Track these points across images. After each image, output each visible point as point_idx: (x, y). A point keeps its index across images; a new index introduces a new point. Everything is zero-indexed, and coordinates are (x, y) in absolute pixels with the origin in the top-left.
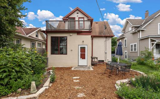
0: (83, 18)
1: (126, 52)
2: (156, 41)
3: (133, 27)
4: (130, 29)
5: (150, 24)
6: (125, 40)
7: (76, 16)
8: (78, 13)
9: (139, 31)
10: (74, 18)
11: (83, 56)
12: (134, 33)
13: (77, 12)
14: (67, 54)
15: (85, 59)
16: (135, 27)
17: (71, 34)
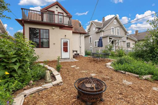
0: (63, 13)
1: (91, 47)
2: (112, 39)
3: (96, 28)
4: (94, 29)
5: (107, 27)
6: (90, 38)
7: (55, 10)
8: (57, 8)
9: (101, 31)
10: (53, 12)
11: (66, 50)
12: (97, 33)
13: (57, 6)
14: (49, 48)
15: (67, 52)
16: (98, 28)
17: (53, 28)
